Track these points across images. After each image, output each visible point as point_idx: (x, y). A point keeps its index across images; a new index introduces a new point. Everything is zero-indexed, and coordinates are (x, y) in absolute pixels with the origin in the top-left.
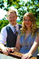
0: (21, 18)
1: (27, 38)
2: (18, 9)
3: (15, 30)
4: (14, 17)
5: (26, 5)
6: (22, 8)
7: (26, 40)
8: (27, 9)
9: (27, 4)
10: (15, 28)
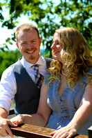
0: (47, 44)
1: (66, 91)
2: (37, 21)
3: (37, 73)
4: (32, 42)
5: (58, 11)
6: (48, 17)
7: (63, 95)
8: (60, 20)
9: (60, 7)
10: (37, 68)
